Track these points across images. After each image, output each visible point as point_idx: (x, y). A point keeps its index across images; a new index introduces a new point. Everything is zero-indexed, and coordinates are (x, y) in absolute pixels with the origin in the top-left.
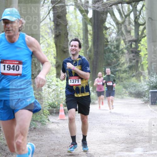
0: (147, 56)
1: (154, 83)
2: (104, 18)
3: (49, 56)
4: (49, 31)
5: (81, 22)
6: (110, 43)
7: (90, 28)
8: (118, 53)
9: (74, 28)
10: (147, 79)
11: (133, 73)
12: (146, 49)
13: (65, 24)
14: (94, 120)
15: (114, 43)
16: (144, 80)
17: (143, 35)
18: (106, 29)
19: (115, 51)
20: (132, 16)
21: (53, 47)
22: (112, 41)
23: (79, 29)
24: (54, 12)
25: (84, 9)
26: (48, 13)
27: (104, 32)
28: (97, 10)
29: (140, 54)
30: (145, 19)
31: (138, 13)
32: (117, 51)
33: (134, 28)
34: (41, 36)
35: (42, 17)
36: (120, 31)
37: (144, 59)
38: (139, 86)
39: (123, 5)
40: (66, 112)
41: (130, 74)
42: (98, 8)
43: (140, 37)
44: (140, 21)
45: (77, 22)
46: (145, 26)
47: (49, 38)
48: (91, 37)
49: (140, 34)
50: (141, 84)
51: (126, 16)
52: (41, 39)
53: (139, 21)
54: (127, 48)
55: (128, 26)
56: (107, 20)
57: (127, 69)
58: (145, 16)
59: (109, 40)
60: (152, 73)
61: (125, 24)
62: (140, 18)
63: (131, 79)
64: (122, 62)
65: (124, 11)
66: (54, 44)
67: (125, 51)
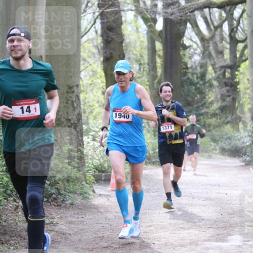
0: (248, 91)
2: (182, 30)
3: (95, 90)
4: (95, 51)
5: (146, 36)
6: (190, 70)
7: (159, 46)
8: (203, 86)
9: (134, 47)
10: (249, 128)
11: (226, 118)
12: (248, 80)
13: (120, 40)
15: (197, 70)
16: (243, 128)
17: (244, 58)
18: (185, 47)
19: (198, 83)
20: (226, 27)
21: (101, 77)
22: (194, 68)
23: (141, 48)
24: (102, 21)
25: (149, 17)
26: (92, 23)
27: (182, 53)
28: (170, 17)
29: (238, 88)
30: (246, 32)
31: (235, 22)
32: (201, 82)
33: (228, 46)
34: (81, 58)
35: (83, 30)
36: (207, 52)
37: (245, 96)
38: (236, 138)
39: (211, 10)
42: (172, 14)
43: (238, 60)
44: (238, 35)
45: (139, 38)
46: (245, 43)
47: (94, 63)
48: (161, 61)
49: (238, 56)
50: (240, 135)
51: (216, 28)
52: (82, 63)
53: (237, 36)
54: (217, 79)
55: (220, 43)
56: (186, 34)
57: (217, 112)
58: (246, 28)
59: (189, 66)
61: (214, 41)
62: (238, 31)
63: (224, 127)
64: (210, 100)
65: (213, 19)
66: (103, 71)
67: (215, 83)
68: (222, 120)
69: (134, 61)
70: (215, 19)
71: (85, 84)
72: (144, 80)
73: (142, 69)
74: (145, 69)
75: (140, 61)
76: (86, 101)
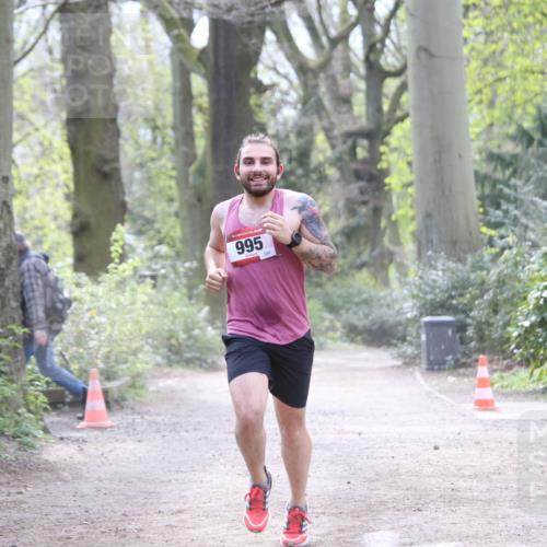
0: (411, 190)
1: (437, 291)
2: (254, 48)
3: (48, 190)
4: (49, 97)
5: (168, 62)
7: (199, 84)
8: (303, 180)
10: (412, 277)
11: (359, 254)
12: (409, 164)
14: (215, 428)
15: (290, 142)
16: (399, 280)
17: (399, 113)
18: (261, 88)
19: (292, 172)
20: (356, 40)
22: (282, 136)
23: (158, 90)
25: (175, 15)
26: (41, 29)
27: (253, 100)
28: (226, 17)
29: (385, 185)
30: (404, 52)
31: (378, 30)
32: (300, 171)
33: (362, 85)
34: (15, 114)
35: (17, 45)
36: (313, 99)
37: (402, 203)
38: (382, 302)
40: (110, 399)
41: (351, 257)
42: (230, 10)
43: (385, 118)
44: (386, 59)
46: (403, 78)
47: (46, 126)
48: (206, 121)
49: (386, 107)
50: (391, 295)
51: (334, 42)
52: (15, 125)
53: (382, 62)
54: (337, 162)
55: (344, 77)
56: (264, 55)
58: (404, 43)
60: (430, 253)
61: (330, 72)
62: (385, 50)
63: (353, 276)
65: (327, 22)
66: (66, 144)
67: (332, 172)
68: (349, 259)
69: (140, 120)
70: (333, 22)
71: (23, 176)
72: (164, 166)
73: (159, 140)
74: (168, 139)
75: (154, 120)
76: (27, 216)
